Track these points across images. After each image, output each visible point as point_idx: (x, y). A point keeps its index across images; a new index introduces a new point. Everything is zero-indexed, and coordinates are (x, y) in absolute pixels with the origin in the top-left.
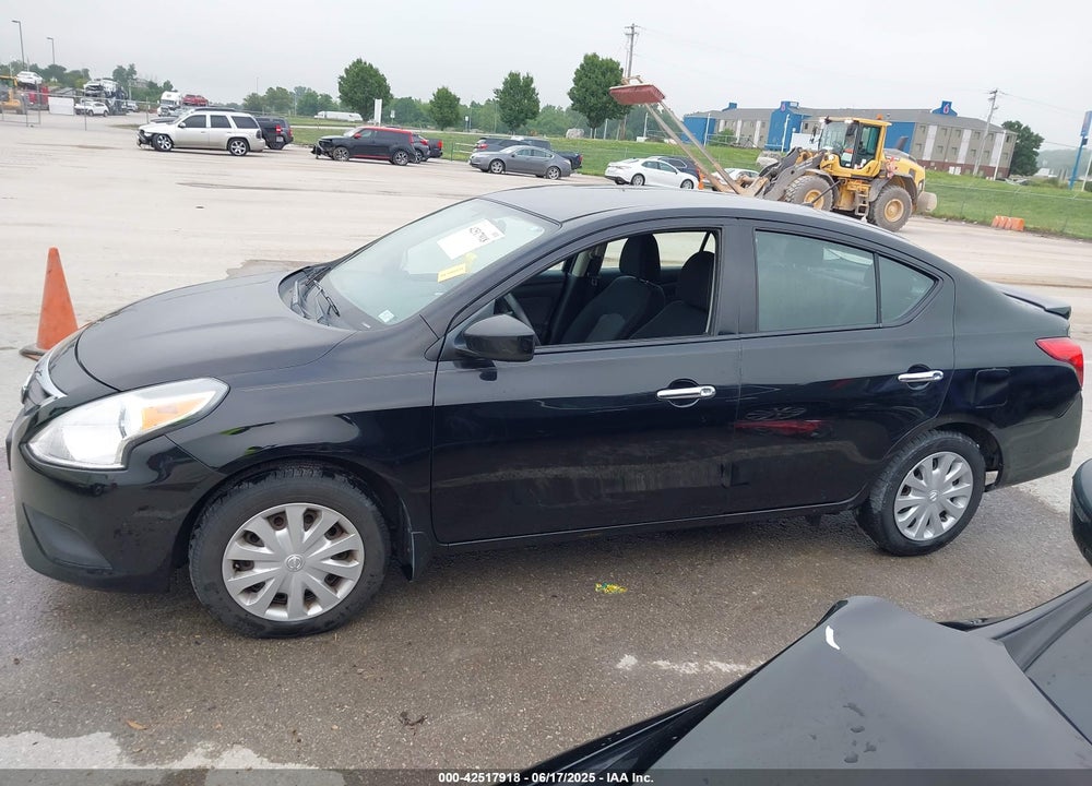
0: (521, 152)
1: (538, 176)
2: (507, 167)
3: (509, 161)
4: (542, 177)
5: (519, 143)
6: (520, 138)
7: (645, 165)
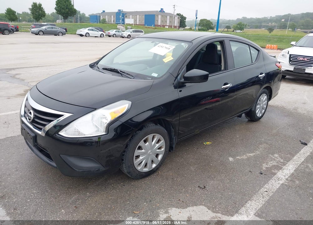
0: (48, 28)
1: (55, 35)
2: (45, 33)
3: (45, 31)
4: (56, 35)
5: (46, 25)
6: (45, 24)
7: (89, 30)
